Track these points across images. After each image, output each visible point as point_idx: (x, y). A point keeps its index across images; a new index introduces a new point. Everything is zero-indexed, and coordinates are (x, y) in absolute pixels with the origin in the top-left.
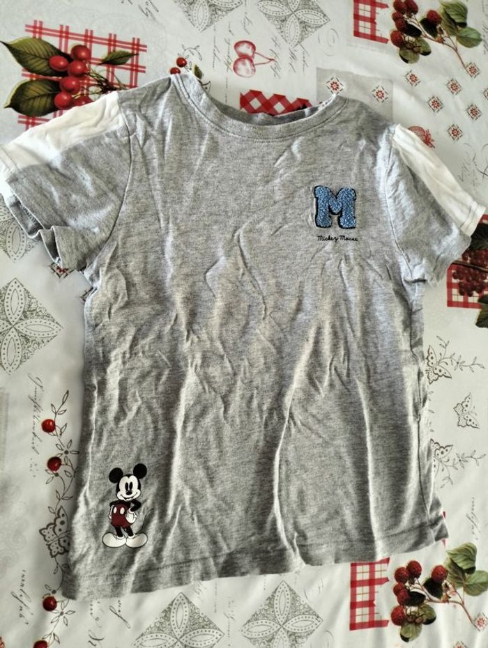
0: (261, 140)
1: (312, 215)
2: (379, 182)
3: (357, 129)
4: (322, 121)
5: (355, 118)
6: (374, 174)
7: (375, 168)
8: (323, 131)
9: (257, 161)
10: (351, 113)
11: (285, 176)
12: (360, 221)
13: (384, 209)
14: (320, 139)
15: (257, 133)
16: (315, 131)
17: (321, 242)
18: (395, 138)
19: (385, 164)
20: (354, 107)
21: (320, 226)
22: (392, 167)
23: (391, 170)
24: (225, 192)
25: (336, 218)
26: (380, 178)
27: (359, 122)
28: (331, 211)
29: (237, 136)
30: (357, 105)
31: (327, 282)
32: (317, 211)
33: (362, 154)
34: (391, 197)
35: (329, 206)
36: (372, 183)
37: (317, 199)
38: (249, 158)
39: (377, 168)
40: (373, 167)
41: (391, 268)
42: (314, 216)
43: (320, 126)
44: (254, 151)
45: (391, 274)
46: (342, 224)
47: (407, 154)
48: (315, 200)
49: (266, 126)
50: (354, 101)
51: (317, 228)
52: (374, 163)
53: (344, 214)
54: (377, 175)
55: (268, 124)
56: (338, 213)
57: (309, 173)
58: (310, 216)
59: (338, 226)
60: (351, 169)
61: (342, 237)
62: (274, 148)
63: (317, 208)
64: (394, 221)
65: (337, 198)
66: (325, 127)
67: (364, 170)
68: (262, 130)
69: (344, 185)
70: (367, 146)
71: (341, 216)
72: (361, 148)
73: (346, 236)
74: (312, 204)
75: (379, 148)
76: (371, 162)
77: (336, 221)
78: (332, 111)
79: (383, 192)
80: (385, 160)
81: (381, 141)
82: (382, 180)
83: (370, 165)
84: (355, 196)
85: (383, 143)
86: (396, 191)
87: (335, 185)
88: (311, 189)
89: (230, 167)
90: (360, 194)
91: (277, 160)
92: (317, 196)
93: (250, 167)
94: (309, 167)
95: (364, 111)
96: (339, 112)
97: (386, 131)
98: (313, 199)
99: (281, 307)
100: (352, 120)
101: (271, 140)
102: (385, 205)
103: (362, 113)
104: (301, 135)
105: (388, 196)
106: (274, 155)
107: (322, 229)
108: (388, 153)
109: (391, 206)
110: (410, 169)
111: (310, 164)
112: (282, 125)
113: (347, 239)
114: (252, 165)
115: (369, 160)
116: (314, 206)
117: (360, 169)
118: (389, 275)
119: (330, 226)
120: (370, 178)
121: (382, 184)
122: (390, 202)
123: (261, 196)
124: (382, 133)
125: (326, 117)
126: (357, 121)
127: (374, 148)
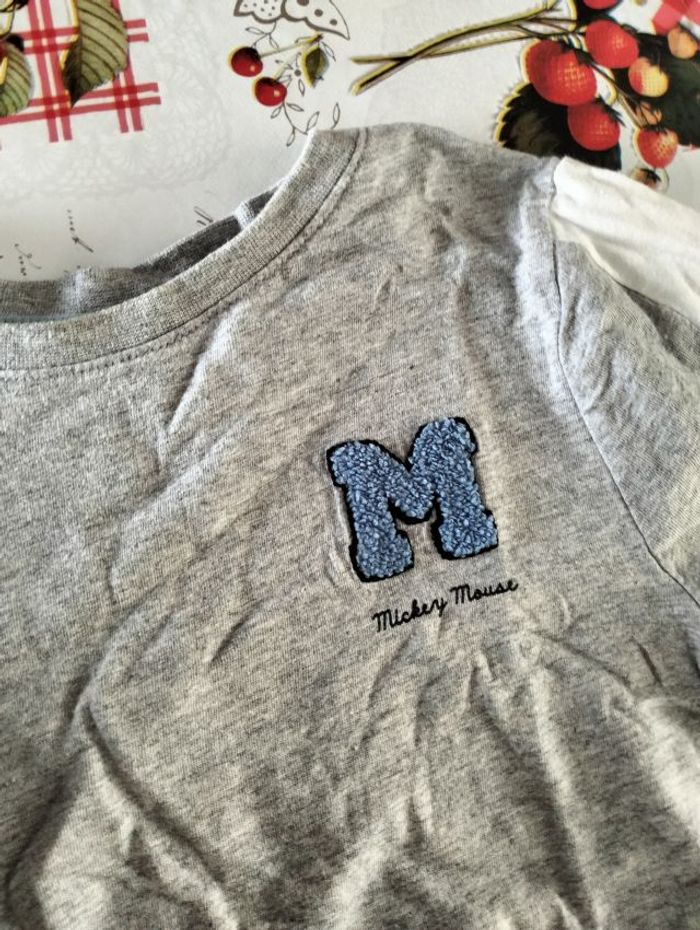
0: (102, 360)
1: (339, 547)
2: (542, 367)
3: (426, 217)
4: (291, 233)
5: (409, 184)
6: (519, 345)
7: (518, 324)
8: (310, 261)
9: (101, 432)
10: (391, 174)
11: (214, 449)
12: (510, 514)
13: (583, 449)
14: (309, 290)
15: (77, 343)
16: (283, 270)
17: (390, 631)
18: (563, 208)
19: (548, 306)
20: (394, 148)
21: (374, 578)
22: (573, 309)
23: (572, 321)
24: (13, 575)
25: (423, 530)
26: (542, 351)
27: (429, 190)
28: (398, 514)
29: (11, 374)
30: (405, 141)
31: (443, 763)
32: (353, 533)
33: (466, 292)
34: (594, 408)
35: (390, 503)
36: (521, 372)
37: (344, 488)
38: (71, 433)
39: (525, 320)
40: (511, 323)
41: (655, 642)
42: (346, 549)
43: (291, 249)
44: (82, 404)
45: (658, 664)
46: (448, 547)
47: (614, 248)
48: (336, 492)
49: (105, 312)
50: (388, 131)
51: (367, 586)
52: (512, 311)
53: (446, 513)
54: (531, 346)
55: (116, 300)
56: (427, 516)
57: (299, 413)
58: (333, 555)
59: (437, 556)
60: (438, 354)
61: (461, 590)
62: (152, 373)
63: (351, 521)
64: (626, 484)
65: (409, 467)
66: (311, 246)
67: (484, 342)
68: (90, 327)
69: (427, 414)
70: (474, 260)
71: (440, 520)
72: (457, 274)
73: (476, 583)
74: (332, 512)
75: (515, 256)
76: (500, 309)
77: (428, 543)
78: (318, 189)
79: (563, 395)
80: (543, 294)
81: (517, 229)
82: (551, 358)
83: (500, 321)
84: (473, 439)
85: (525, 237)
86: (608, 383)
87: (395, 423)
88: (316, 459)
89: (13, 483)
90: (486, 427)
91: (173, 406)
92: (341, 481)
93: (83, 463)
94: (294, 391)
95: (435, 153)
96: (342, 183)
97: (526, 194)
98: (329, 496)
99: (296, 910)
100: (402, 193)
101: (133, 351)
102: (580, 436)
103: (429, 158)
104: (238, 300)
105: (585, 404)
106: (159, 394)
107: (384, 583)
108: (550, 266)
109: (602, 438)
110: (635, 295)
111: (296, 381)
112: (154, 292)
113: (478, 595)
114: (90, 453)
115: (493, 302)
116: (341, 518)
117: (469, 342)
118: (653, 669)
119: (409, 568)
120: (509, 360)
121: (554, 371)
122: (594, 422)
123: (141, 547)
124: (514, 202)
125: (305, 214)
126: (422, 189)
127: (501, 262)
